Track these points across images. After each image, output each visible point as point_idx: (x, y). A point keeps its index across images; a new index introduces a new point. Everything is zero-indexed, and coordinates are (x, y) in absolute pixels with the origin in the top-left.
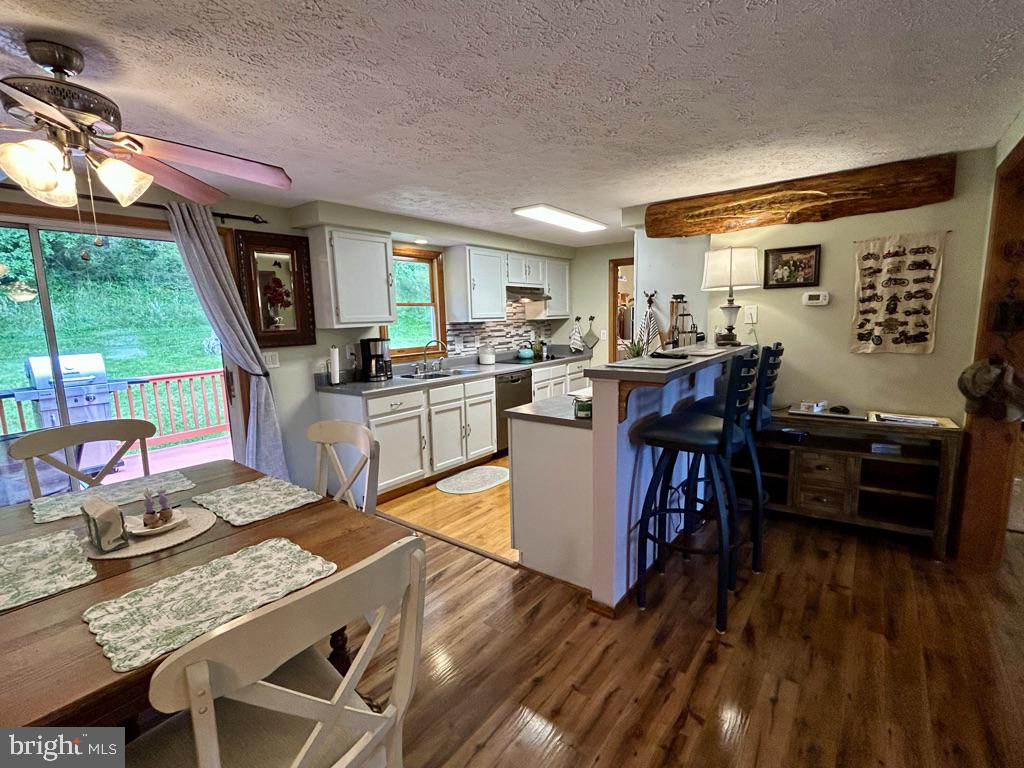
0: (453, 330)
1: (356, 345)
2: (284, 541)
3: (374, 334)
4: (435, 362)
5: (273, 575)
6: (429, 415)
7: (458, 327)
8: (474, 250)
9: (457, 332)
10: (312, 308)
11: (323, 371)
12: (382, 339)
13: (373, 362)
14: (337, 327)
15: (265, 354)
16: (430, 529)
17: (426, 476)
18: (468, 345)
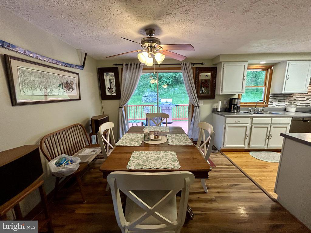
0: (273, 97)
1: (228, 100)
2: (175, 153)
3: (236, 97)
4: (261, 108)
5: (165, 161)
6: (251, 127)
7: (276, 95)
8: (291, 63)
9: (275, 98)
10: (215, 88)
11: (216, 107)
12: (238, 99)
13: (233, 106)
14: (221, 94)
15: (199, 101)
16: (240, 167)
17: (246, 148)
18: (280, 103)
